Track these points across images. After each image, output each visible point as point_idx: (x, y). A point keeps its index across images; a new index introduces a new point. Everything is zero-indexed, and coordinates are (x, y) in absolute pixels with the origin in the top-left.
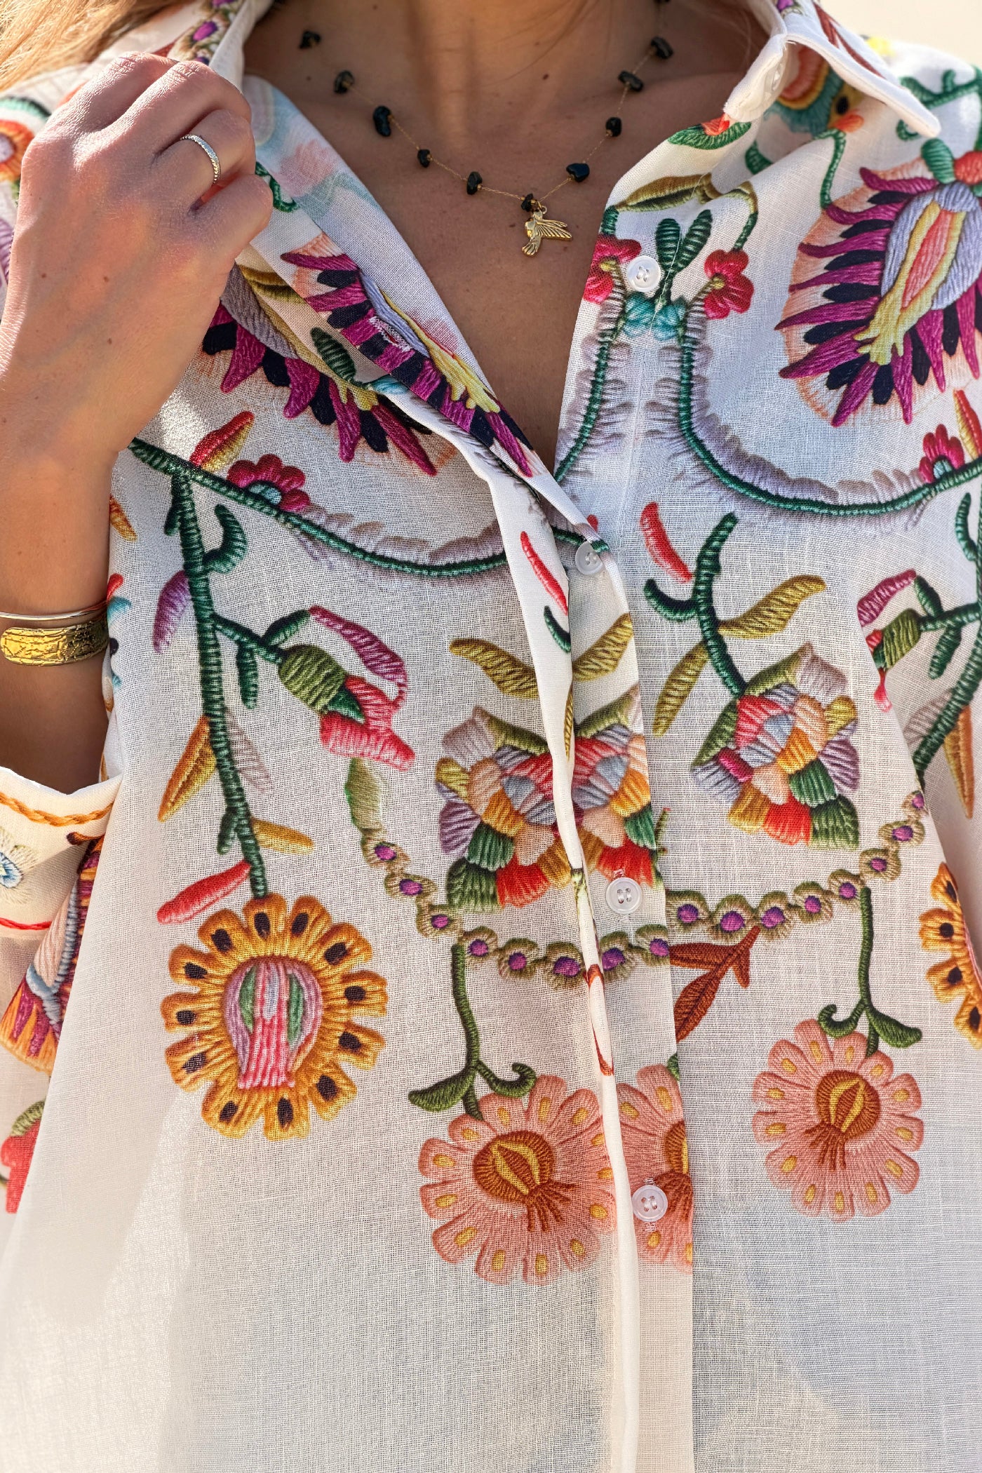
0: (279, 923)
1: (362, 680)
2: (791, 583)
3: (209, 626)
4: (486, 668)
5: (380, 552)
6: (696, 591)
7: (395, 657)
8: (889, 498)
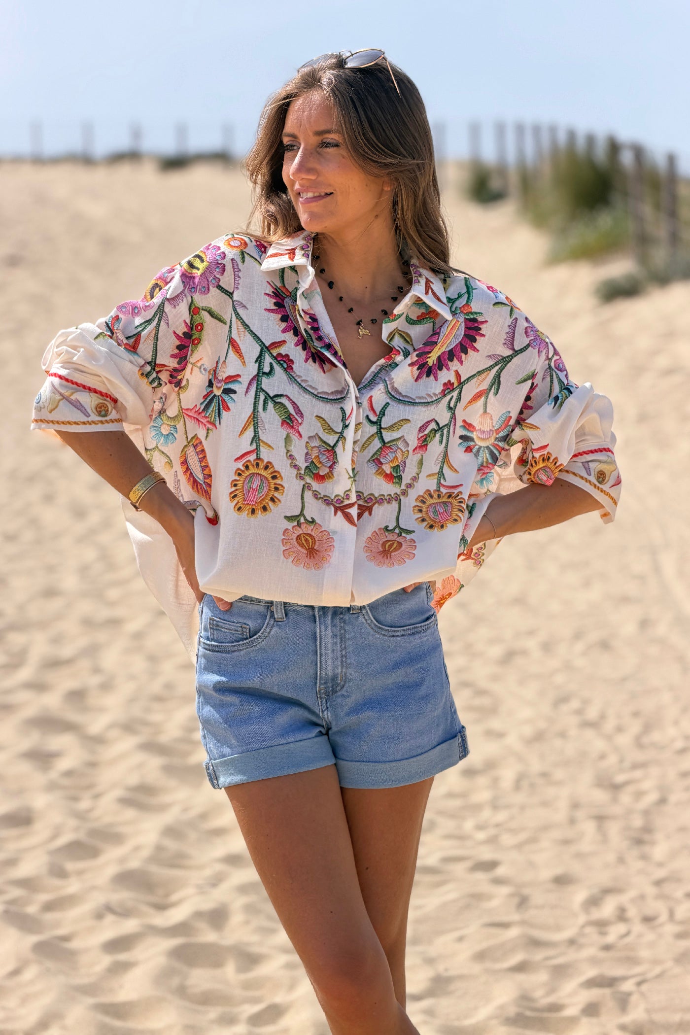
0: (262, 466)
1: (293, 416)
2: (402, 420)
3: (259, 390)
4: (322, 425)
5: (306, 387)
6: (378, 420)
7: (302, 414)
8: (431, 400)
